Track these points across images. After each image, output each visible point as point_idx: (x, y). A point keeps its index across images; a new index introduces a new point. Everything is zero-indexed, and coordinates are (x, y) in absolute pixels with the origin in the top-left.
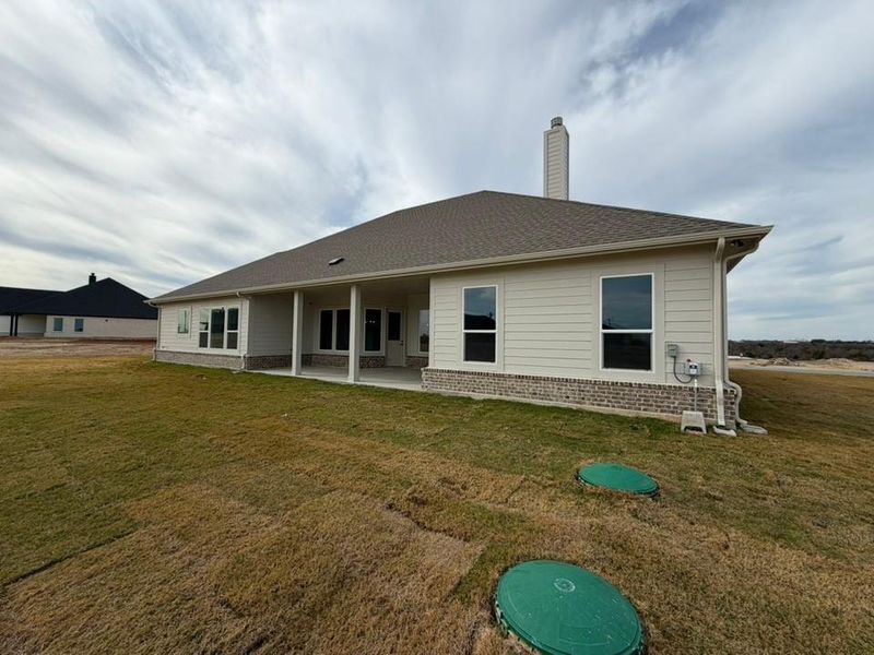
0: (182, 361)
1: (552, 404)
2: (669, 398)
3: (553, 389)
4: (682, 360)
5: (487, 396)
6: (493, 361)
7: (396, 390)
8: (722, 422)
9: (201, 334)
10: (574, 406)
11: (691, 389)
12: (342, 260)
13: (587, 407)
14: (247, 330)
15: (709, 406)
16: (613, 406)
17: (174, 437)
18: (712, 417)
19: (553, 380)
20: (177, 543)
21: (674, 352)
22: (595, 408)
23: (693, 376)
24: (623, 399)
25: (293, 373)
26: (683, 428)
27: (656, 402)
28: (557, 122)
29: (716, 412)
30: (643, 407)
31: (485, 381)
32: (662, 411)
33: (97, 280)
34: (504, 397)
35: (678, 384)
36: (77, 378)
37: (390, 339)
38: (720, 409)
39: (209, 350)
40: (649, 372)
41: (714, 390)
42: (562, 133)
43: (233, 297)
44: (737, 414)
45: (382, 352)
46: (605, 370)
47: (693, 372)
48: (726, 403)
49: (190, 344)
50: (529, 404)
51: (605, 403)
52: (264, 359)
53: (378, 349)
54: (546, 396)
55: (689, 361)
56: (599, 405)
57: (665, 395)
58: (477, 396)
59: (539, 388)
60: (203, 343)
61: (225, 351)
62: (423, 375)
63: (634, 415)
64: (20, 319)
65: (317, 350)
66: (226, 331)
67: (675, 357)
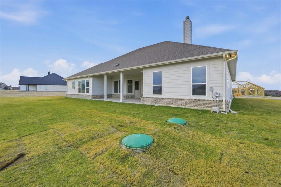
0: (74, 97)
1: (177, 106)
2: (210, 104)
3: (178, 102)
4: (214, 92)
5: (159, 105)
6: (161, 94)
7: (133, 104)
8: (224, 110)
9: (79, 89)
10: (183, 107)
11: (216, 101)
12: (118, 65)
13: (187, 107)
14: (91, 87)
15: (221, 106)
16: (195, 107)
17: (65, 113)
18: (222, 109)
19: (178, 99)
20: (58, 131)
21: (212, 90)
22: (189, 107)
23: (217, 97)
24: (197, 104)
25: (105, 100)
26: (212, 112)
27: (206, 105)
28: (188, 18)
29: (223, 107)
30: (203, 107)
31: (158, 100)
32: (208, 108)
33: (51, 74)
34: (164, 105)
35: (213, 99)
36: (43, 102)
37: (135, 89)
38: (224, 106)
39: (81, 93)
40: (205, 96)
41: (222, 101)
42: (189, 21)
43: (87, 77)
44: (230, 108)
45: (133, 94)
46: (193, 96)
47: (217, 95)
48: (226, 104)
49: (76, 92)
50: (171, 107)
51: (192, 106)
52: (97, 96)
53: (132, 93)
54: (176, 104)
55: (216, 92)
56: (190, 106)
57: (209, 103)
58: (156, 105)
59: (174, 102)
60: (79, 92)
61: (86, 93)
62: (141, 99)
63: (200, 109)
64: (29, 86)
65: (113, 93)
66: (86, 88)
67: (212, 91)
